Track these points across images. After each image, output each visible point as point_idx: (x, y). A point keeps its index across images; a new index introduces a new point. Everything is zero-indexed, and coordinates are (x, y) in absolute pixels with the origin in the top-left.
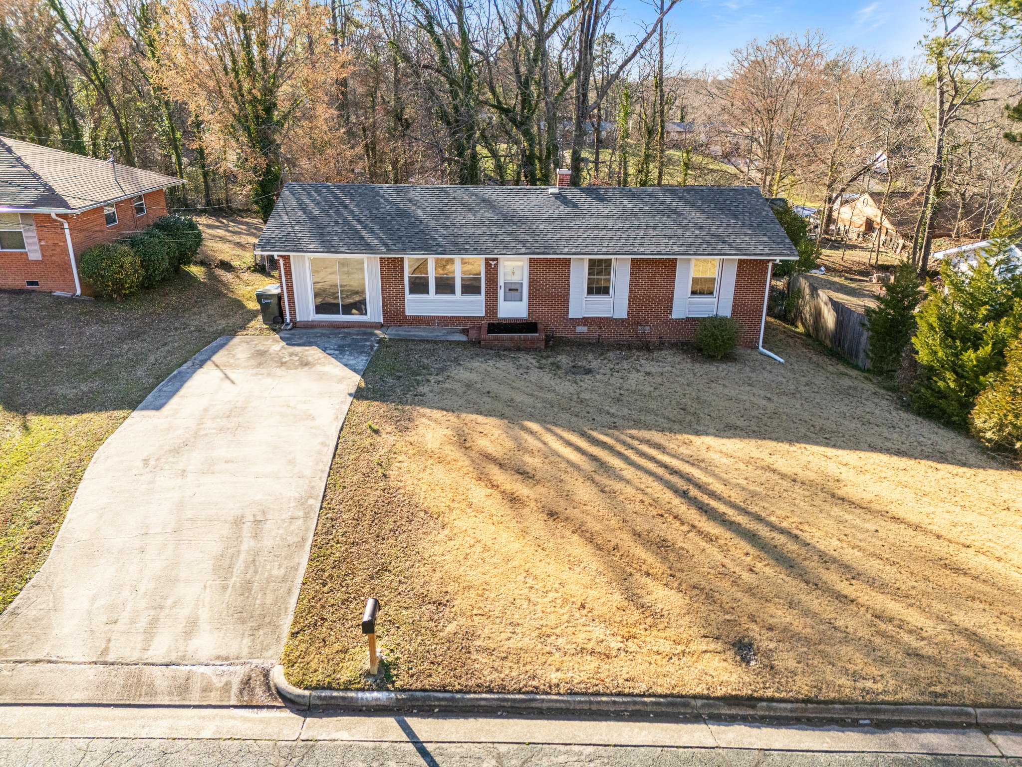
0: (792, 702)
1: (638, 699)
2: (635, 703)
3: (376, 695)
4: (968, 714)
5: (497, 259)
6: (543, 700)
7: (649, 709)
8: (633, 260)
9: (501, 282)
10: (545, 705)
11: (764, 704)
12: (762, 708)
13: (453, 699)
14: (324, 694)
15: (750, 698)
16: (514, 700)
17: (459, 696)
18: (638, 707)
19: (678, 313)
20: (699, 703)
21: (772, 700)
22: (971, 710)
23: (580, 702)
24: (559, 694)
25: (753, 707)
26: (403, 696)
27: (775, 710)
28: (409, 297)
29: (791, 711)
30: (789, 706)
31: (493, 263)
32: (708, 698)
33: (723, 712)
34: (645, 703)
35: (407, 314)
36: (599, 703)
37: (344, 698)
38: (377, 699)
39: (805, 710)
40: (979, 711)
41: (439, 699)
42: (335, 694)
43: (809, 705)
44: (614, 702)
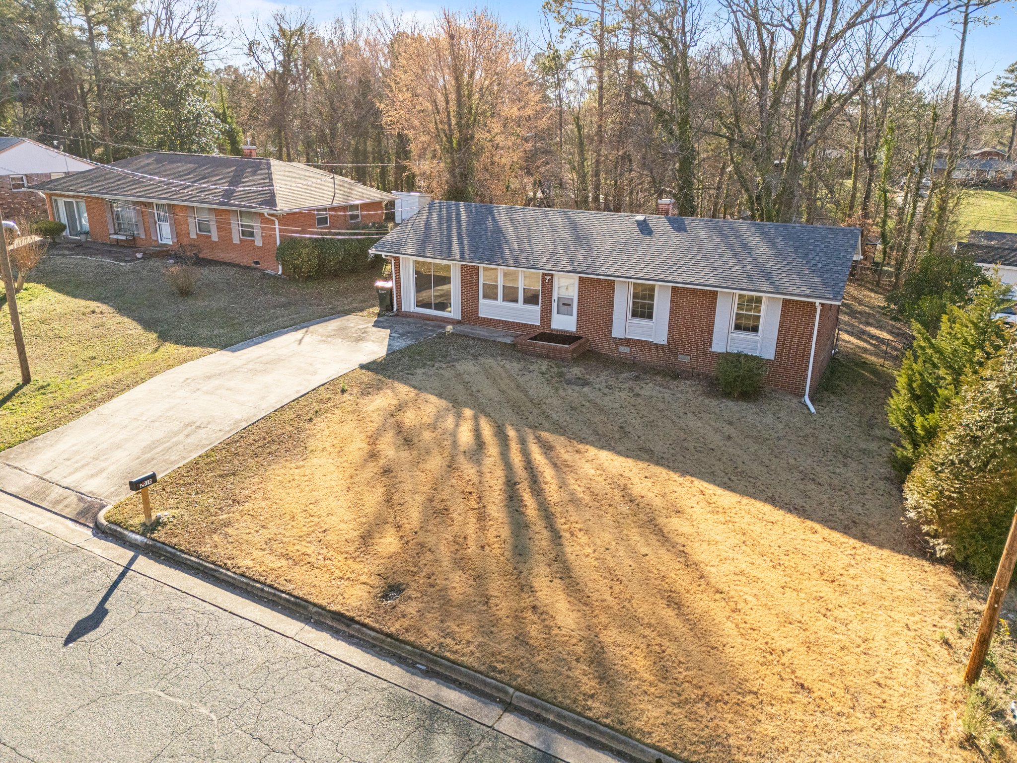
0: (377, 632)
1: (277, 593)
2: (274, 595)
3: (138, 537)
4: (506, 693)
5: (552, 275)
7: (282, 602)
8: (673, 288)
9: (555, 296)
10: (222, 577)
11: (358, 626)
12: (355, 630)
13: (174, 554)
14: (114, 527)
15: (352, 619)
16: (206, 567)
17: (178, 553)
18: (275, 599)
19: (718, 346)
20: (315, 609)
21: (365, 625)
22: (511, 690)
23: (243, 582)
24: (234, 573)
25: (348, 626)
26: (151, 543)
27: (362, 634)
28: (482, 301)
29: (374, 638)
30: (373, 634)
31: (548, 278)
32: (324, 609)
33: (328, 622)
34: (280, 597)
35: (480, 315)
36: (253, 586)
37: (121, 533)
38: (136, 540)
39: (383, 642)
40: (517, 693)
42: (119, 529)
43: (389, 639)
44: (262, 590)
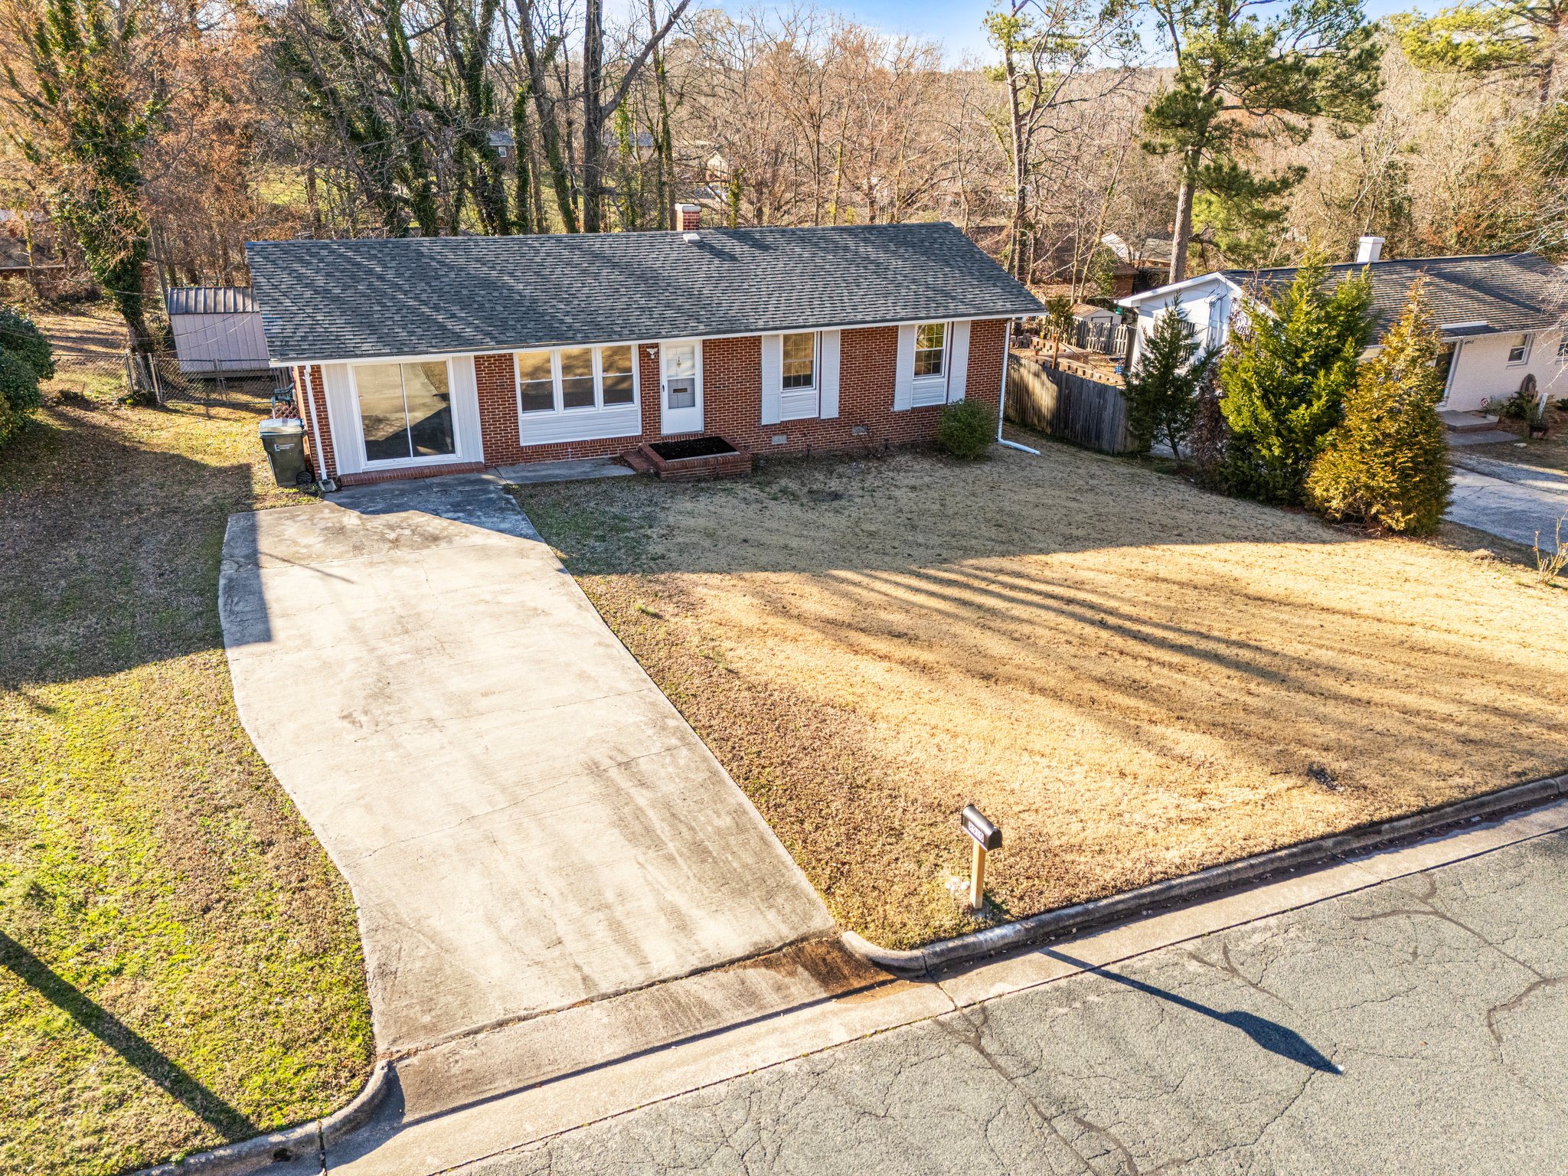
0: (1408, 817)
1: (1272, 856)
2: (1272, 861)
3: (998, 932)
4: (1551, 786)
5: (656, 346)
6: (1181, 885)
7: (1286, 864)
8: (843, 332)
9: (664, 381)
10: (1185, 890)
11: (1386, 826)
12: (1387, 832)
13: (1087, 912)
14: (938, 947)
15: (1372, 824)
16: (1152, 894)
17: (1091, 906)
18: (1276, 865)
19: (902, 403)
20: (1330, 843)
21: (1391, 820)
22: (1551, 781)
23: (1218, 876)
24: (1192, 873)
25: (1379, 832)
26: (1030, 924)
27: (1398, 829)
28: (524, 417)
29: (1413, 826)
30: (1408, 822)
31: (652, 351)
32: (1333, 835)
33: (1354, 846)
34: (1281, 858)
35: (523, 444)
36: (1237, 871)
37: (965, 947)
38: (1003, 937)
39: (1424, 822)
40: (1558, 780)
41: (1073, 916)
42: (951, 944)
43: (1426, 816)
44: (1252, 866)
